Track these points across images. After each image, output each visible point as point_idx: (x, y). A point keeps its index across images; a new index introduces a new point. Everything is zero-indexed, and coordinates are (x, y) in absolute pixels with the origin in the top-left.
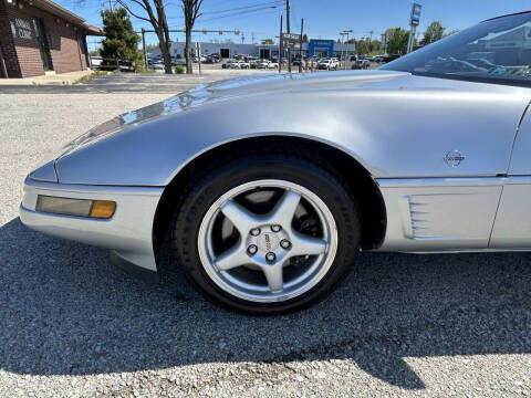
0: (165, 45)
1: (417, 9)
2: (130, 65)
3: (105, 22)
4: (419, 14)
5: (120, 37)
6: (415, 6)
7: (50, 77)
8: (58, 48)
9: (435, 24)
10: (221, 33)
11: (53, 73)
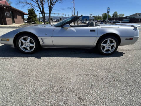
0: (44, 17)
1: (109, 9)
2: (34, 22)
3: (28, 12)
4: (109, 10)
5: (32, 15)
6: (108, 8)
7: (14, 25)
8: (16, 18)
9: (115, 12)
10: (59, 14)
11: (15, 24)
